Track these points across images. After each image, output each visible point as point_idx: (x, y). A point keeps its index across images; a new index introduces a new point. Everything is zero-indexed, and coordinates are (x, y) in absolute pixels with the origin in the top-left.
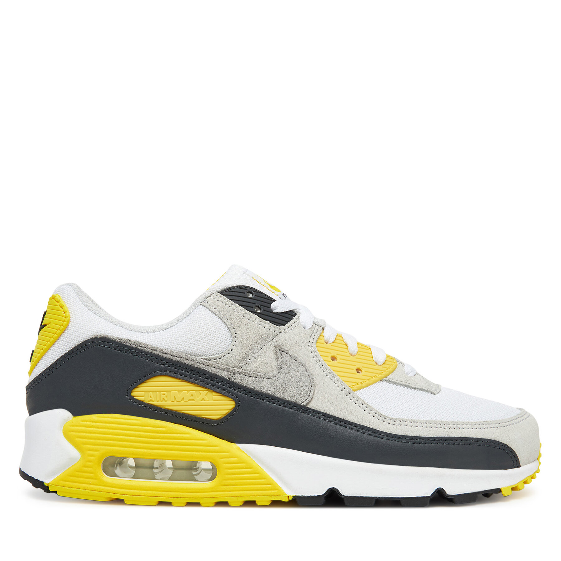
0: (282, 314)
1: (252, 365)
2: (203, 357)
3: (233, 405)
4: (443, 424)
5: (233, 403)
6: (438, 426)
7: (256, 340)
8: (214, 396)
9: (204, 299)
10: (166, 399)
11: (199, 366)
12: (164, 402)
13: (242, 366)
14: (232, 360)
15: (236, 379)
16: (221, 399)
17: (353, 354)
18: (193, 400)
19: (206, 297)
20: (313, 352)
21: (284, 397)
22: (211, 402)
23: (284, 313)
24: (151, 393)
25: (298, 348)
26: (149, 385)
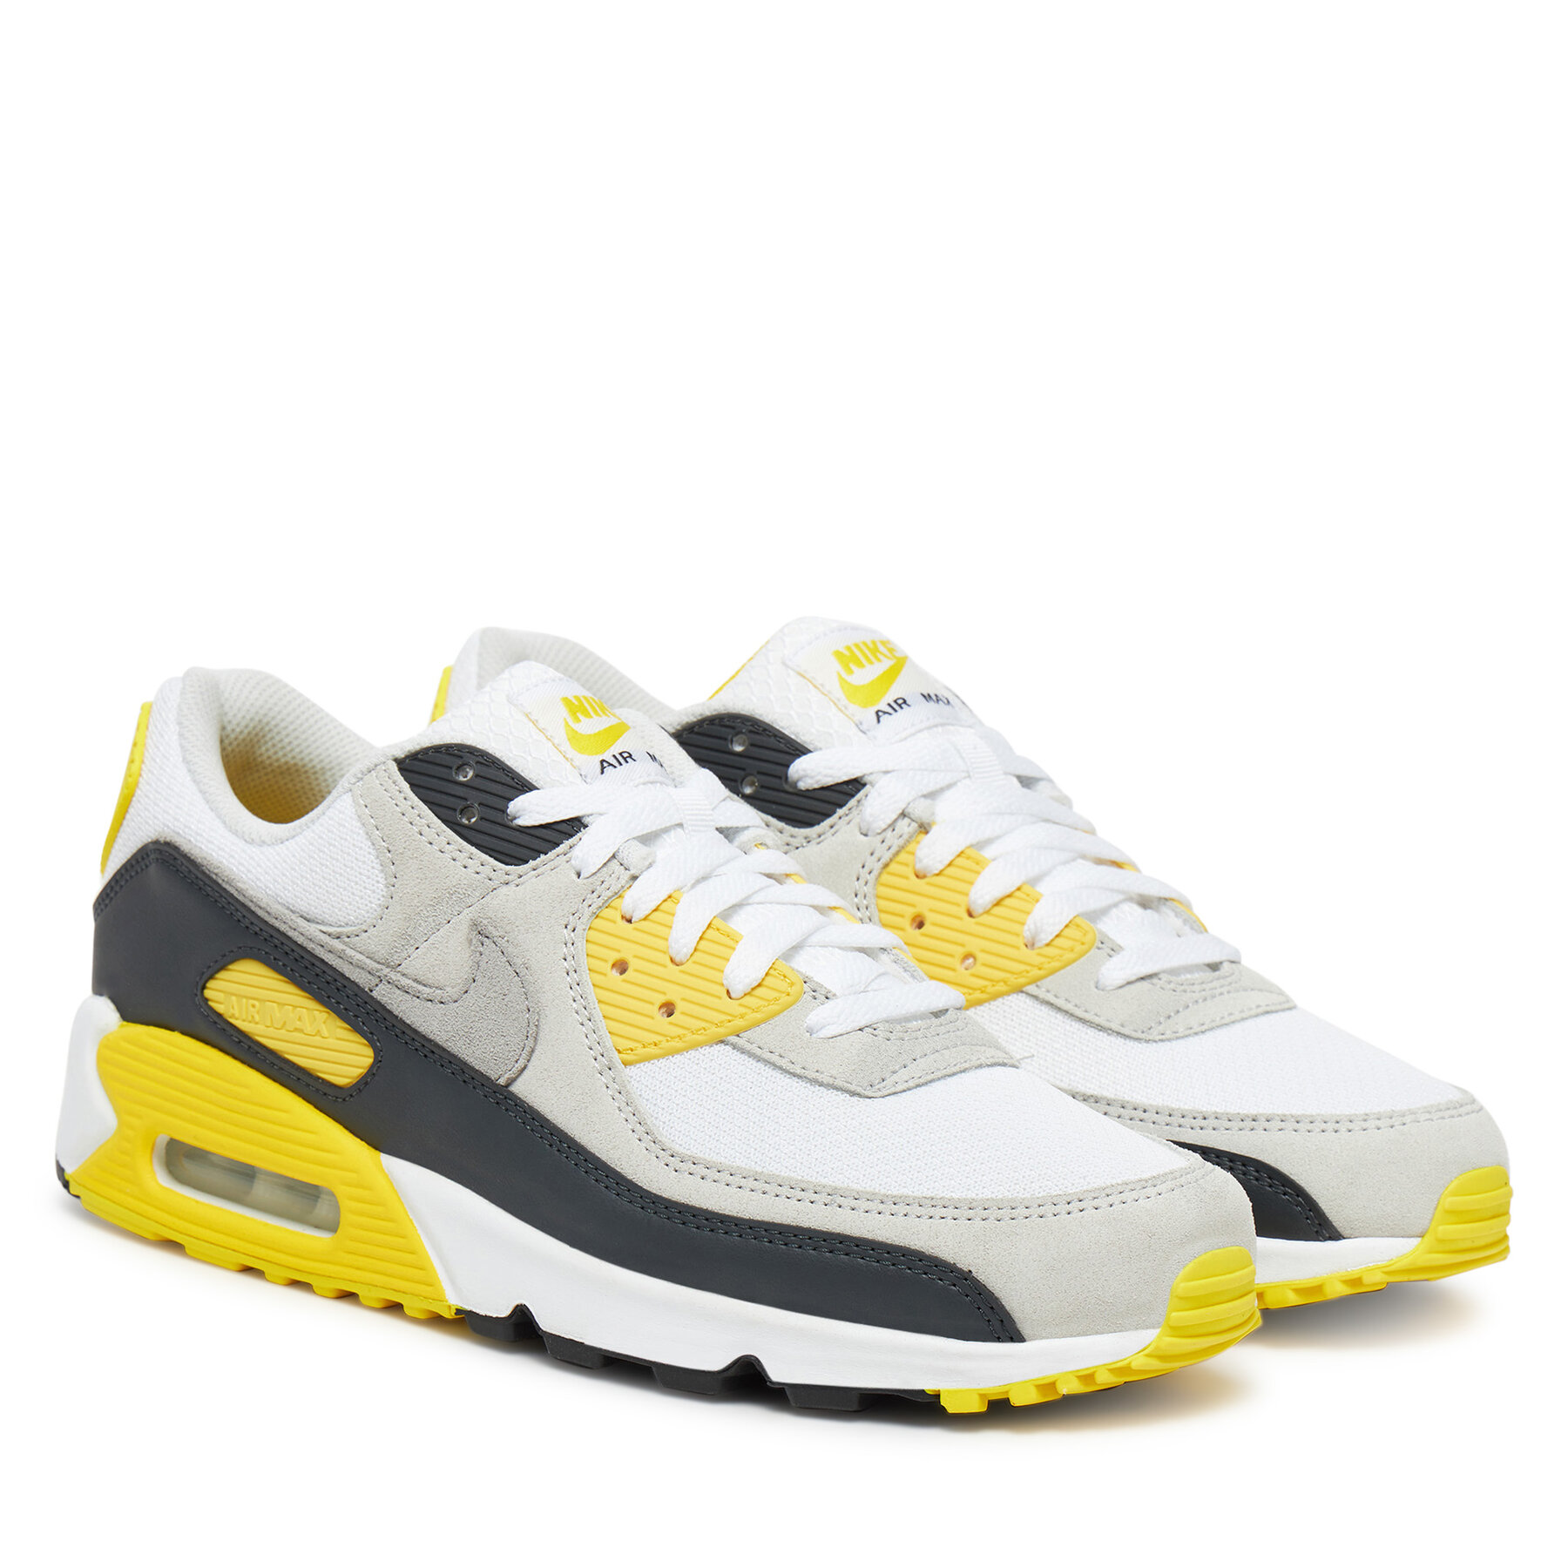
0: (532, 832)
1: (418, 963)
2: (324, 929)
3: (369, 1057)
4: (798, 1189)
5: (370, 1052)
6: (785, 1191)
7: (435, 900)
8: (338, 1030)
9: (360, 776)
10: (257, 1018)
11: (314, 949)
12: (252, 1025)
13: (398, 962)
14: (377, 942)
15: (382, 994)
16: (346, 1038)
17: (677, 959)
18: (301, 1031)
19: (365, 770)
20: (569, 945)
21: (465, 1056)
22: (332, 1042)
23: (541, 826)
24: (234, 998)
25: (530, 930)
26: (235, 980)
